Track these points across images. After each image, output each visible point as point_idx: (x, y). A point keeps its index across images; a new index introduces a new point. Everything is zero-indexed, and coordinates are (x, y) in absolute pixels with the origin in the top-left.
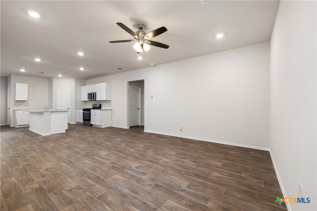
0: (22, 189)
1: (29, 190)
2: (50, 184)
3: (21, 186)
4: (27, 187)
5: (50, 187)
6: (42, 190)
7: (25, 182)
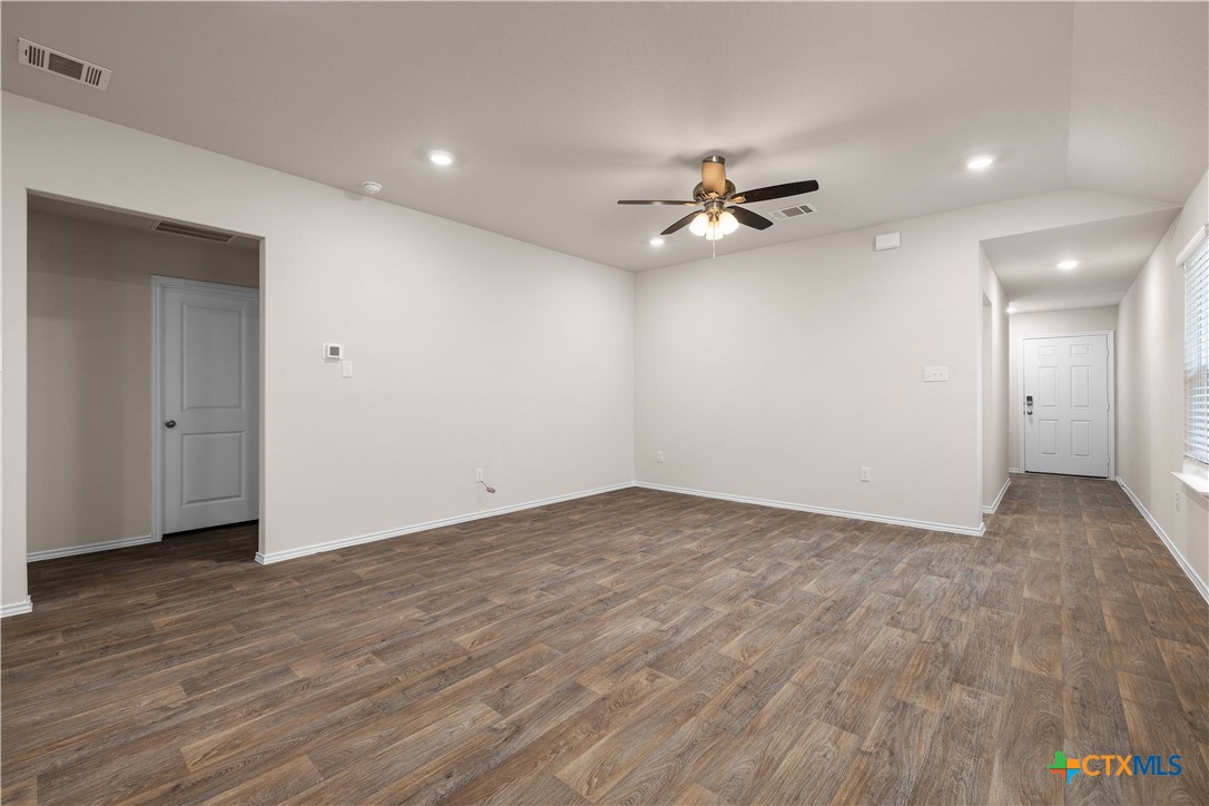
0: (999, 715)
1: (987, 697)
2: (924, 671)
3: (995, 729)
4: (982, 711)
5: (937, 663)
6: (957, 674)
7: (973, 733)
